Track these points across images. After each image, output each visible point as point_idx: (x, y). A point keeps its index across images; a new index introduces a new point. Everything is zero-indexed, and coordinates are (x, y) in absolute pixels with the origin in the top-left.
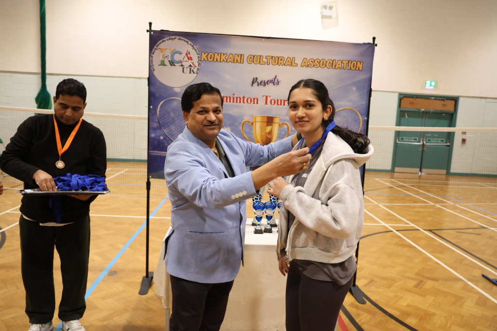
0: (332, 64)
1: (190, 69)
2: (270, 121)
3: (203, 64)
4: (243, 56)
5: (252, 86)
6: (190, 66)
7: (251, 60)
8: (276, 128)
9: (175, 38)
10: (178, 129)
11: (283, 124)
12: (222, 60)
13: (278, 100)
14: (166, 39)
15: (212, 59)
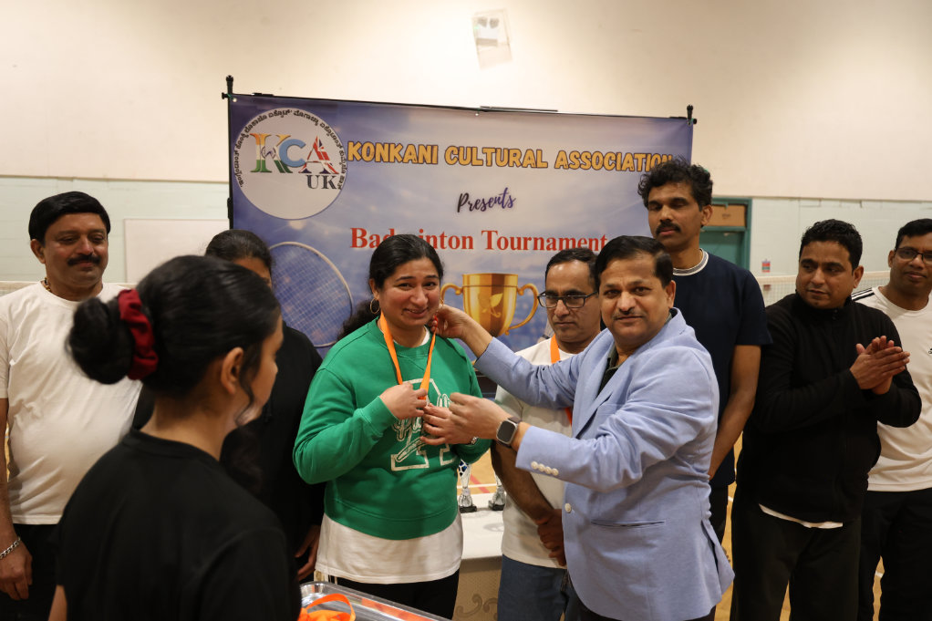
0: (616, 161)
1: (325, 178)
2: (498, 282)
3: (352, 167)
4: (435, 149)
5: (458, 211)
6: (325, 172)
7: (453, 156)
8: (510, 297)
9: (288, 111)
10: (300, 312)
11: (525, 288)
12: (392, 159)
13: (512, 239)
14: (266, 114)
15: (371, 157)
